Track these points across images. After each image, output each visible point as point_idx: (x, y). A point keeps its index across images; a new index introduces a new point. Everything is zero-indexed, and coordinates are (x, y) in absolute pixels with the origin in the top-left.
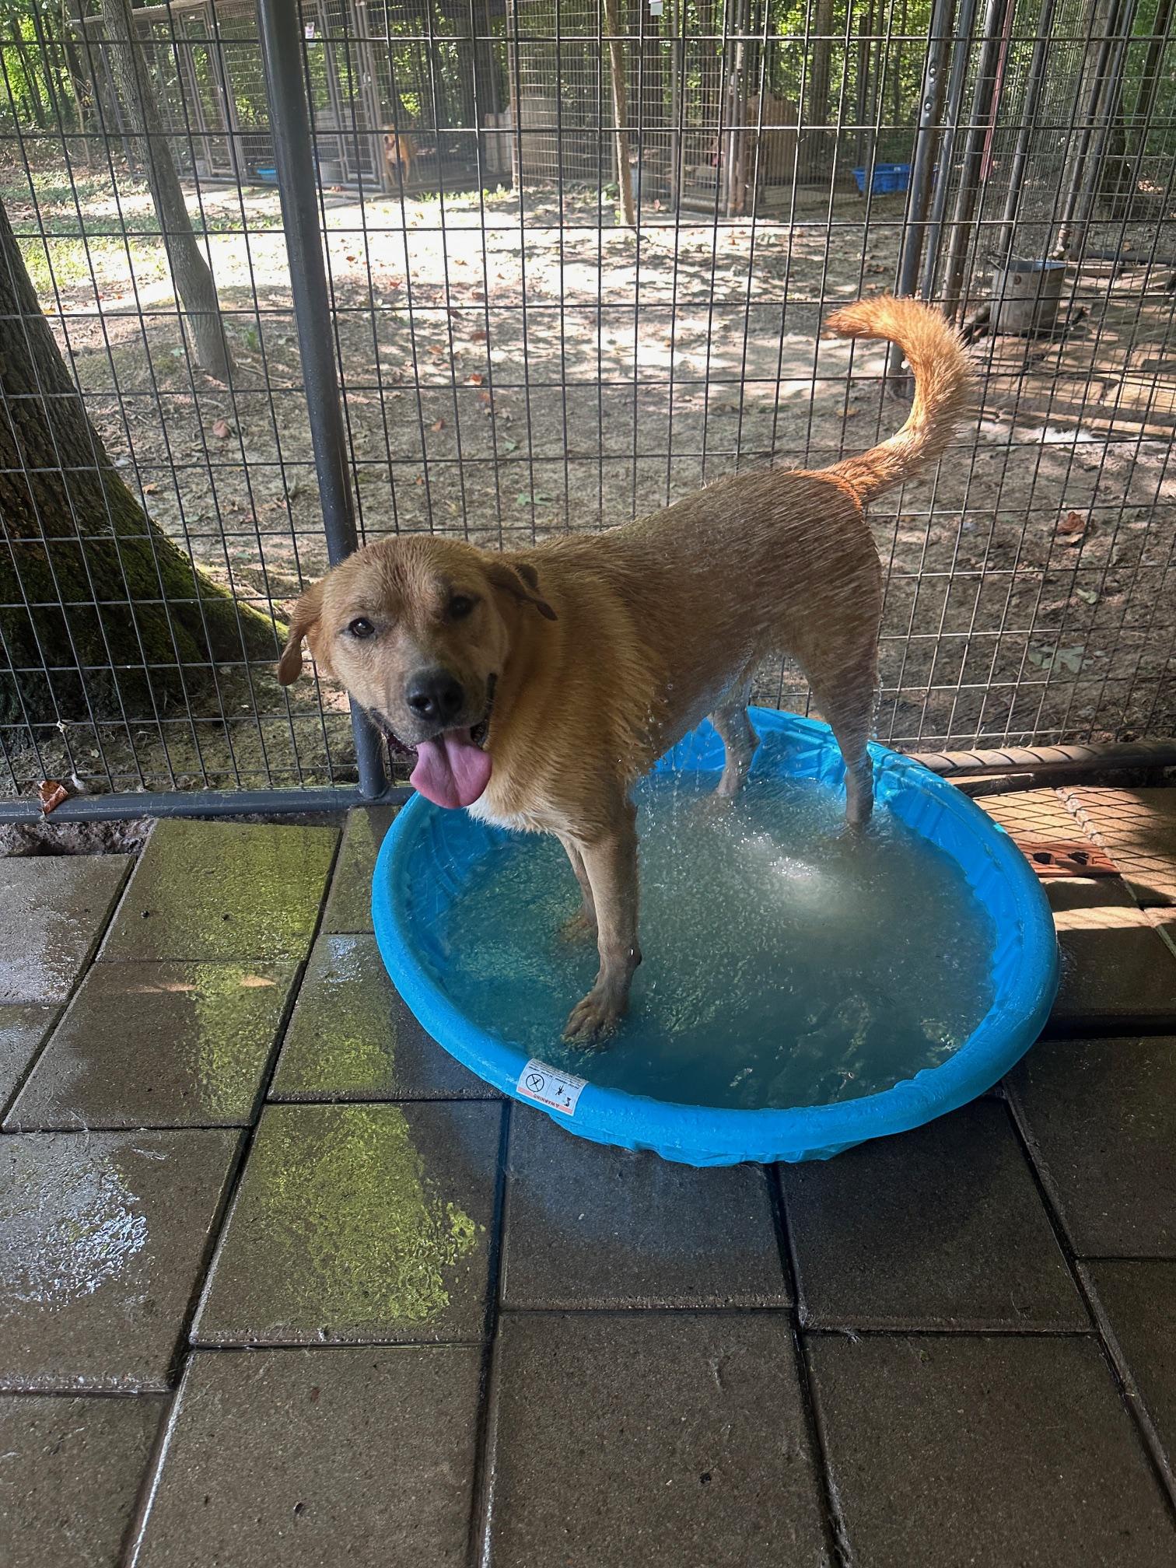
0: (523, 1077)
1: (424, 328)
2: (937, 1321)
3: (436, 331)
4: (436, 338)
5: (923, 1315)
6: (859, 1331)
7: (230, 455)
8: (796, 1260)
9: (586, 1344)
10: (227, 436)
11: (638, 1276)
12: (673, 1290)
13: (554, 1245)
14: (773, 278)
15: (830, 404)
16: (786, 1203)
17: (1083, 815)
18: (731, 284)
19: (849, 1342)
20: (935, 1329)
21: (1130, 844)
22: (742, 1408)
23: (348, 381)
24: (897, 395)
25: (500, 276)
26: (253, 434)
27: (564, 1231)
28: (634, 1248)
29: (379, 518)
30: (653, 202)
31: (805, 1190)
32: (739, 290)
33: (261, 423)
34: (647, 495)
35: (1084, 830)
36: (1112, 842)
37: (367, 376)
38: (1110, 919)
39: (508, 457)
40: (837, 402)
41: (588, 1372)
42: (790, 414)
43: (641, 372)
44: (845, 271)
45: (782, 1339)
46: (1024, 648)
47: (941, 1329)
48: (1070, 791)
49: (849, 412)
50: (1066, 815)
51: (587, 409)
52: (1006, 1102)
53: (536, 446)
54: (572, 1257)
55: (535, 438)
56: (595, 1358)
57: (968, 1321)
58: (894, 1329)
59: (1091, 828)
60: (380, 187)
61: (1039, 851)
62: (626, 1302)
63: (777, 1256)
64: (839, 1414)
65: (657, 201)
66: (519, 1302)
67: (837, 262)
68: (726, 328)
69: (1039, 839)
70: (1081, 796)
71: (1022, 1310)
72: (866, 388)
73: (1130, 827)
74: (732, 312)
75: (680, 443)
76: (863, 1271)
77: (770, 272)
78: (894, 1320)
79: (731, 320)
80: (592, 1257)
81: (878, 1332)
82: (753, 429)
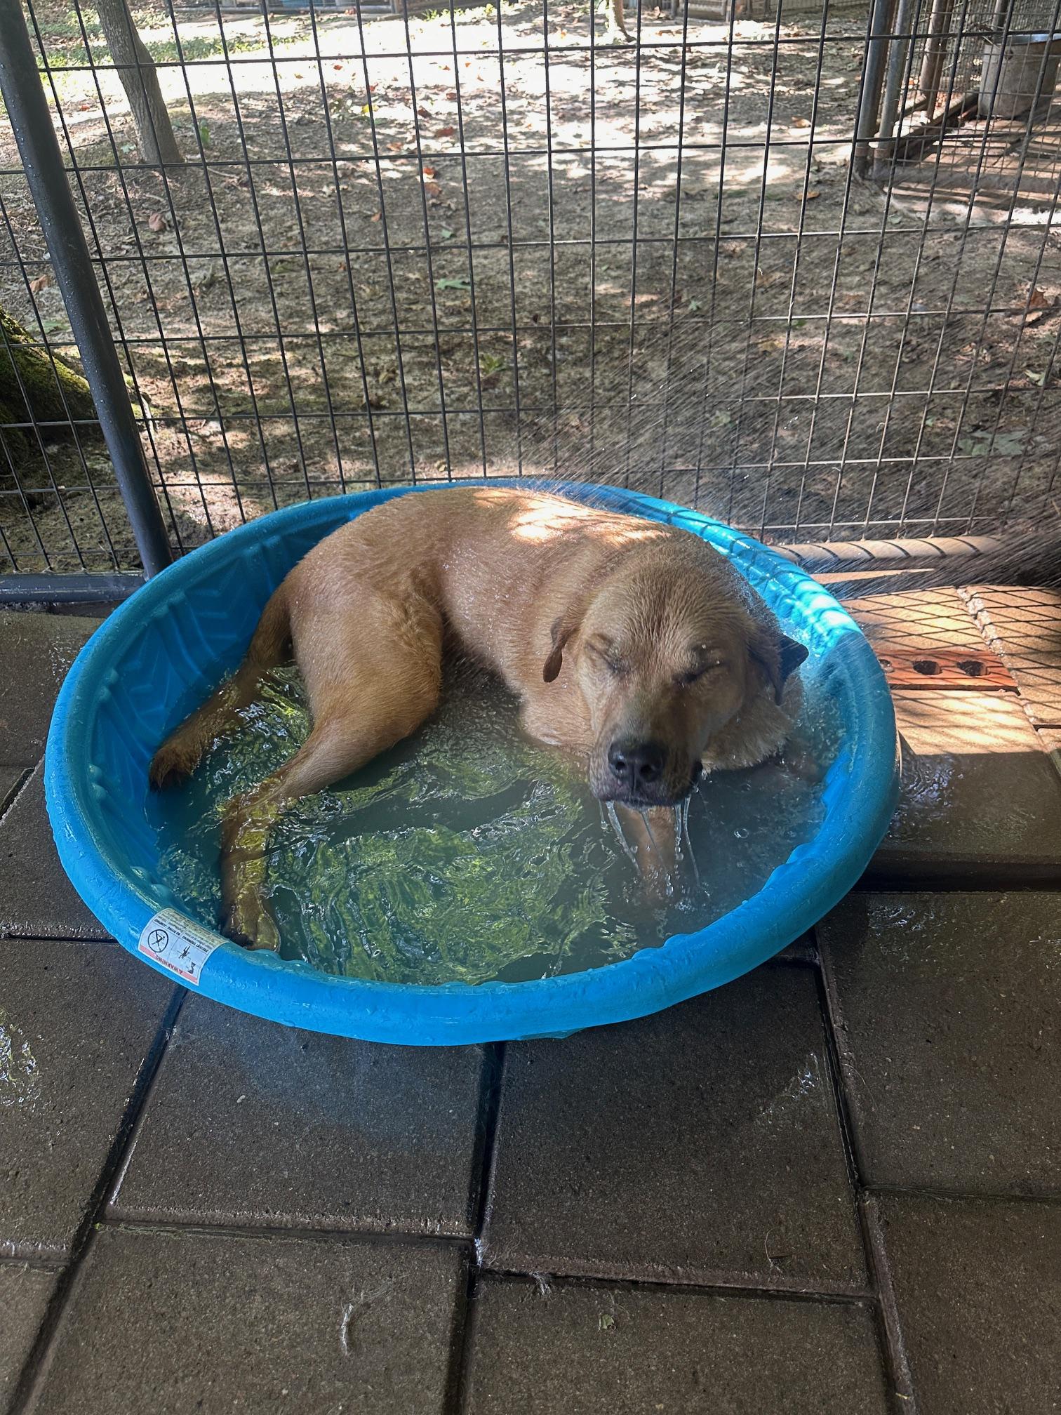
0: (146, 933)
1: (390, 128)
2: (657, 1270)
3: (402, 130)
4: (400, 136)
5: (640, 1261)
6: (554, 1276)
7: (161, 247)
8: (493, 1172)
9: (193, 1274)
10: (162, 230)
11: (285, 1184)
12: (324, 1205)
13: (196, 1134)
14: (759, 74)
15: (791, 189)
16: (503, 1091)
17: (985, 618)
18: (714, 80)
19: (534, 1293)
20: (654, 1280)
21: (1037, 651)
22: (366, 1382)
23: (298, 176)
24: (863, 178)
25: (479, 78)
26: (188, 228)
27: (213, 1117)
28: (293, 1145)
29: (287, 303)
30: (653, 9)
31: (531, 1075)
32: (720, 85)
33: (200, 217)
34: (576, 278)
35: (983, 635)
36: (1014, 648)
37: (319, 172)
38: (994, 741)
39: (442, 244)
40: (798, 186)
41: (184, 1314)
42: (746, 199)
43: (600, 163)
44: (837, 65)
45: (446, 1280)
46: (954, 434)
47: (663, 1280)
48: (972, 590)
49: (809, 196)
50: (964, 618)
51: (535, 198)
52: (817, 970)
53: (474, 233)
54: (213, 1152)
55: (475, 226)
56: (199, 1295)
57: (700, 1272)
58: (600, 1276)
59: (991, 632)
60: (390, 7)
61: (921, 658)
62: (260, 1217)
63: (468, 1166)
64: (493, 1399)
65: (657, 8)
66: (128, 1209)
67: (829, 58)
68: (698, 120)
69: (926, 644)
70: (986, 596)
71: (778, 1259)
72: (831, 171)
73: (1040, 632)
74: (707, 105)
75: (624, 228)
76: (576, 1193)
77: (756, 68)
78: (601, 1264)
79: (705, 112)
80: (238, 1153)
81: (578, 1278)
82: (704, 215)
